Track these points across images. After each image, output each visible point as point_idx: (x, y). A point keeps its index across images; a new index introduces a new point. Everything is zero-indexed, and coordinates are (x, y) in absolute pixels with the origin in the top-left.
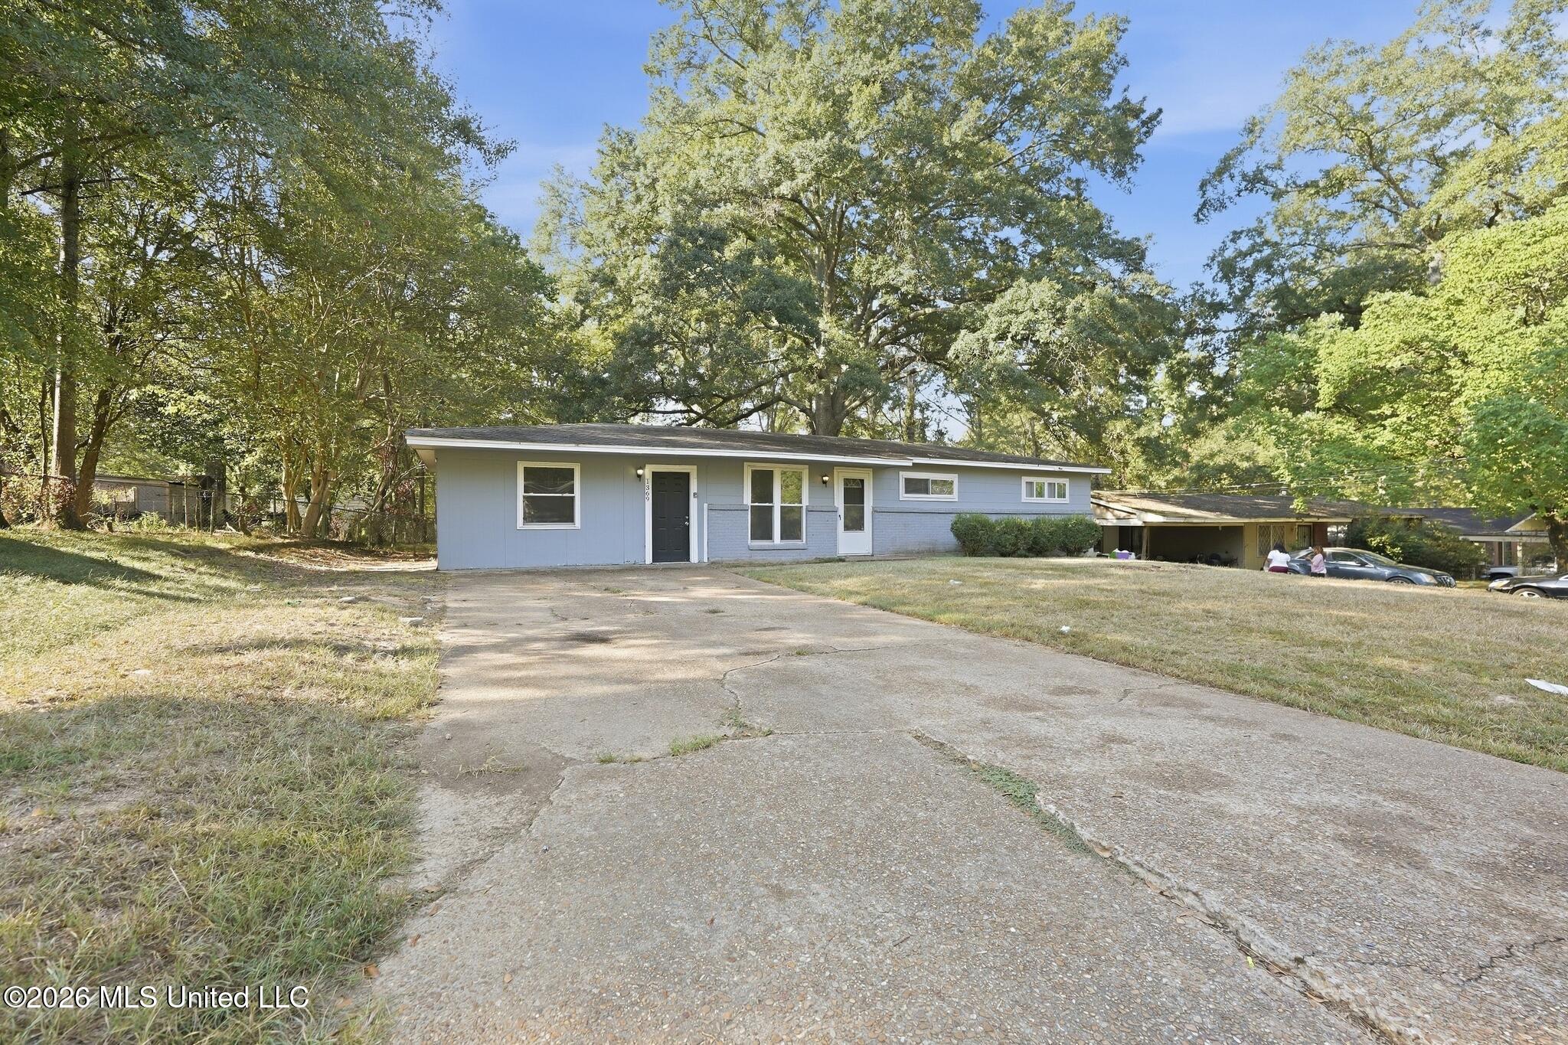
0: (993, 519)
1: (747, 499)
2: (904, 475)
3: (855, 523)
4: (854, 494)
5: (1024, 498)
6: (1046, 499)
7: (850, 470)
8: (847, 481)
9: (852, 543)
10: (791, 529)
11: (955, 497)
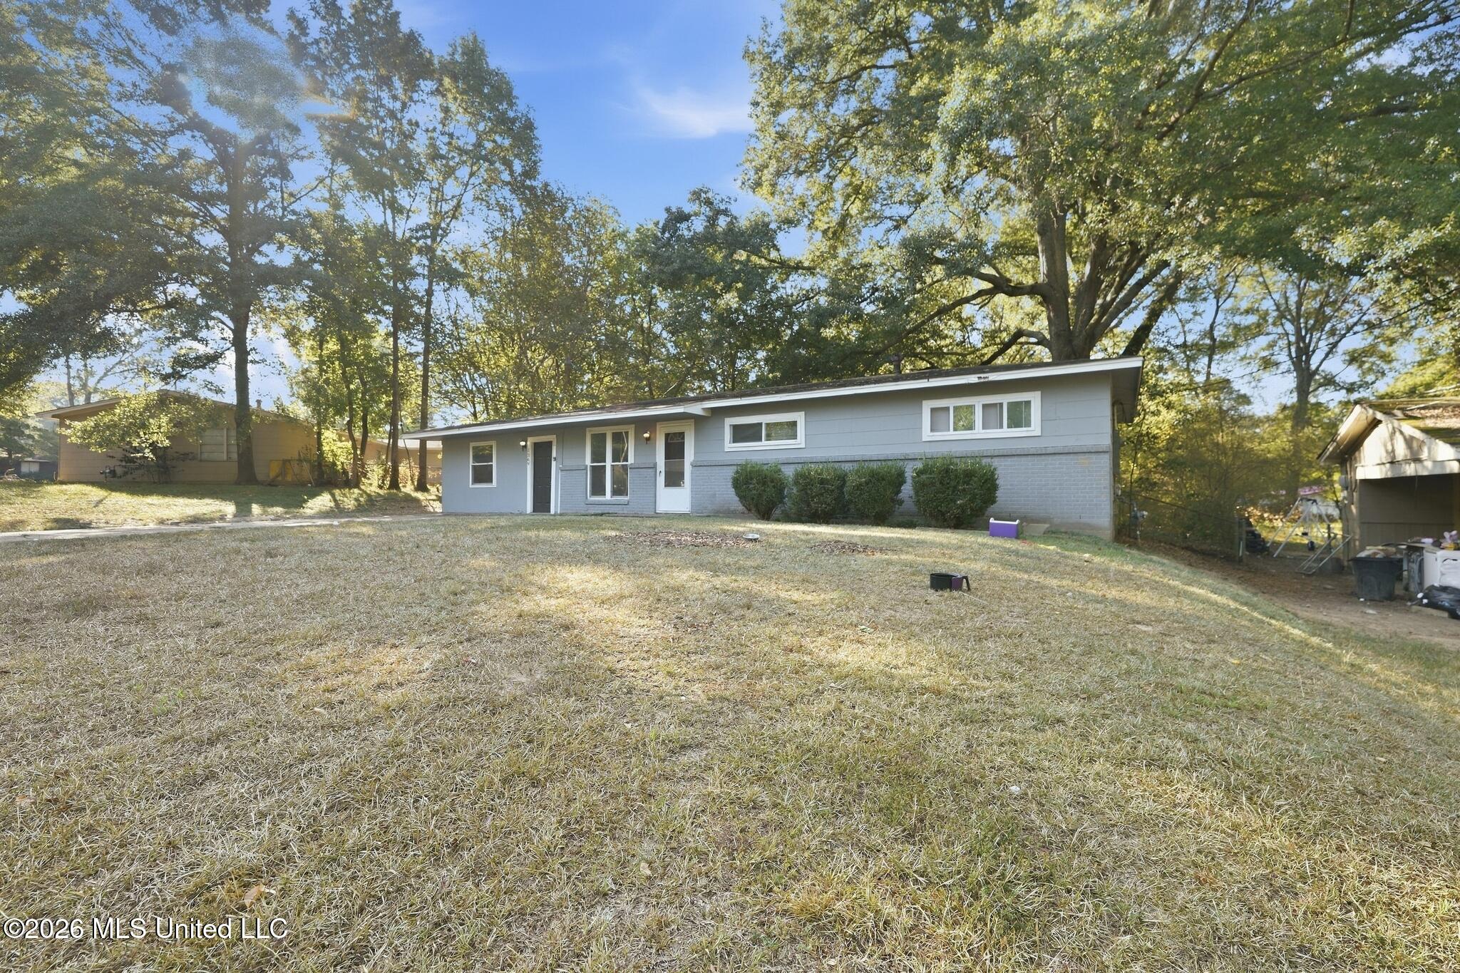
0: (847, 467)
1: (588, 462)
2: (731, 421)
3: (674, 479)
4: (675, 450)
5: (927, 434)
6: (979, 432)
7: (672, 424)
8: (667, 435)
9: (674, 500)
10: (620, 489)
11: (800, 441)
